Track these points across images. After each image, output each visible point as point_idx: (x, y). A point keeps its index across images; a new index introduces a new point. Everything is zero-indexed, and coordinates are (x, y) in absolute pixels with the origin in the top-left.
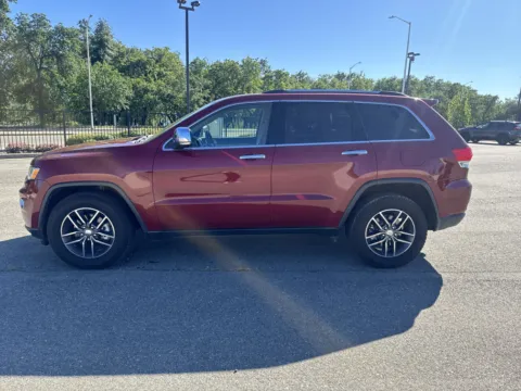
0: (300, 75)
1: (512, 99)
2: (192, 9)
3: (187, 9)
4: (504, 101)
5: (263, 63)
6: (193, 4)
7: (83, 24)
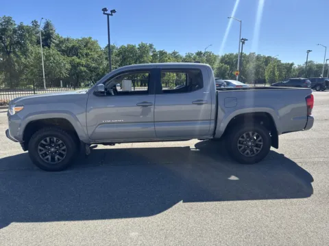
0: (174, 53)
1: (302, 65)
2: (112, 15)
3: (108, 15)
4: (297, 67)
5: (151, 46)
6: (112, 11)
7: (35, 24)
